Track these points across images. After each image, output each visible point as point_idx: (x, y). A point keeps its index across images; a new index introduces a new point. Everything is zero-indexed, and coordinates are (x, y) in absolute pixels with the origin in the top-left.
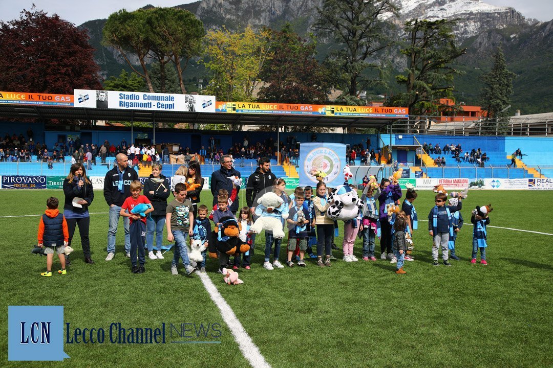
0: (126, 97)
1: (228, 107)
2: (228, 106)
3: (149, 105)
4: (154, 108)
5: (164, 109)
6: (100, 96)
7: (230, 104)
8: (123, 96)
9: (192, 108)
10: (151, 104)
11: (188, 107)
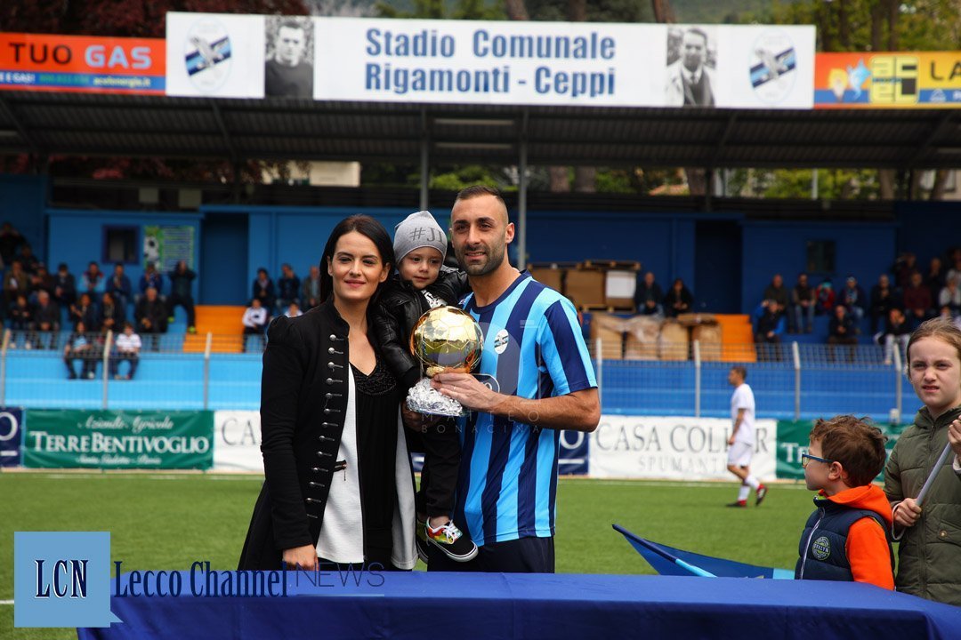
0: (394, 44)
1: (878, 80)
2: (877, 73)
3: (500, 79)
4: (521, 94)
6: (279, 43)
7: (887, 65)
8: (381, 40)
9: (697, 89)
10: (506, 76)
11: (679, 82)
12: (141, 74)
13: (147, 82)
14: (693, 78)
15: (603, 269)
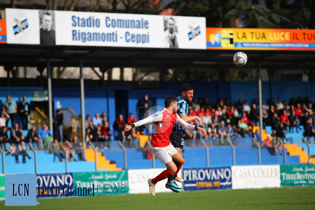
0: (81, 22)
1: (224, 39)
2: (223, 36)
4: (121, 43)
5: (135, 45)
6: (44, 21)
8: (76, 20)
10: (116, 35)
11: (168, 38)
14: (172, 36)
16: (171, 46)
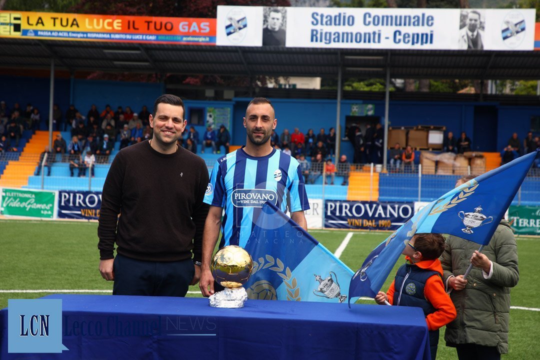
0: (325, 20)
3: (377, 36)
4: (387, 44)
5: (409, 46)
6: (270, 20)
8: (319, 17)
9: (475, 41)
10: (379, 35)
11: (466, 38)
12: (205, 35)
13: (208, 39)
14: (473, 35)
15: (427, 130)
16: (469, 47)
